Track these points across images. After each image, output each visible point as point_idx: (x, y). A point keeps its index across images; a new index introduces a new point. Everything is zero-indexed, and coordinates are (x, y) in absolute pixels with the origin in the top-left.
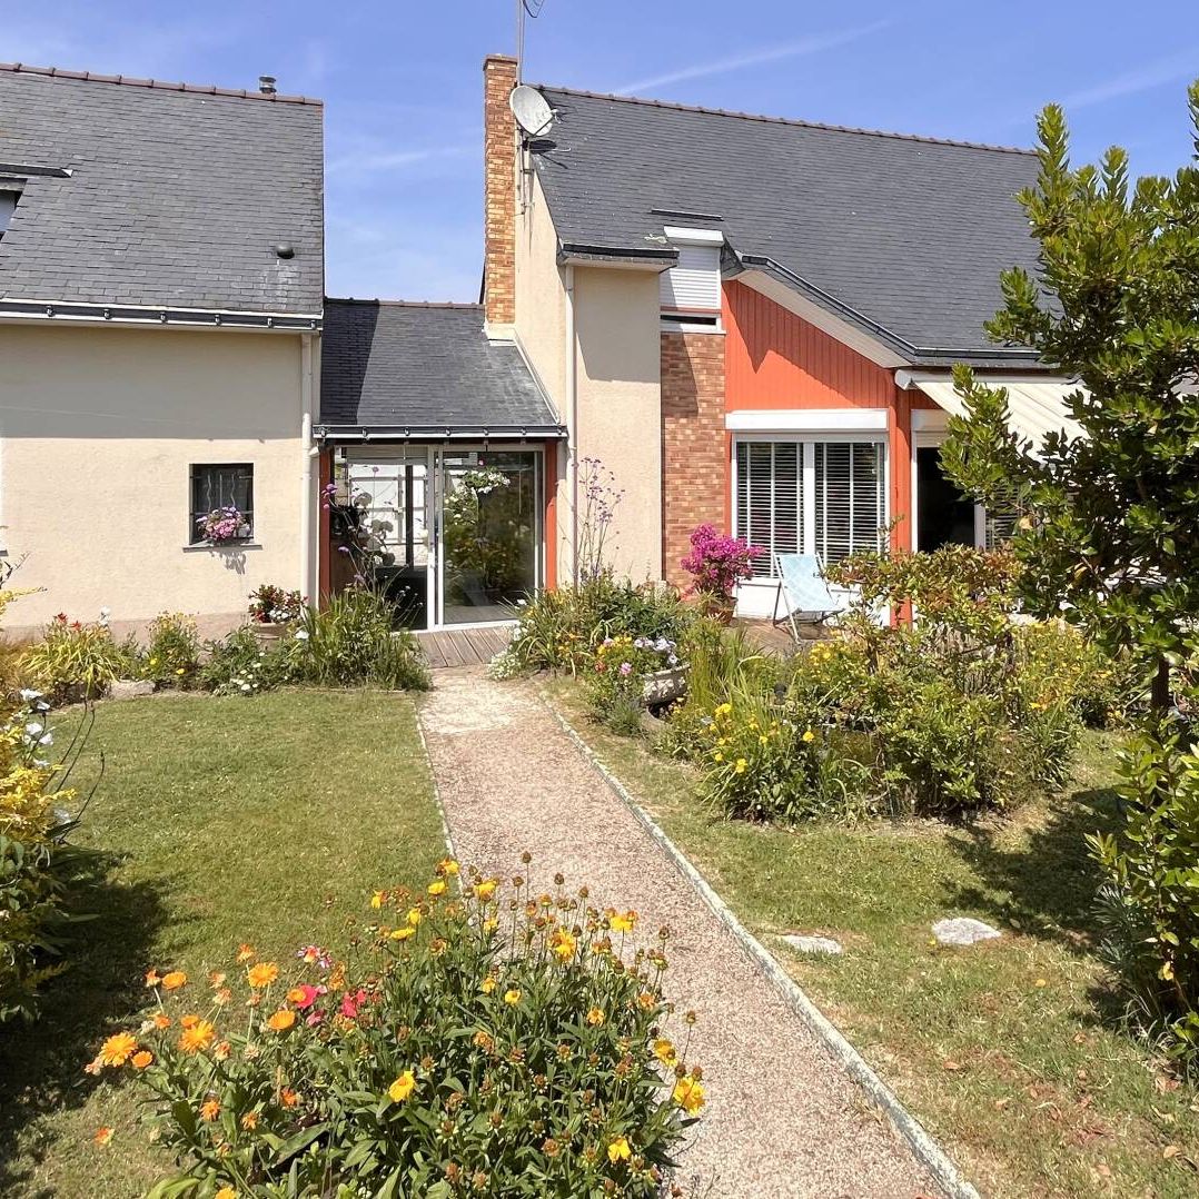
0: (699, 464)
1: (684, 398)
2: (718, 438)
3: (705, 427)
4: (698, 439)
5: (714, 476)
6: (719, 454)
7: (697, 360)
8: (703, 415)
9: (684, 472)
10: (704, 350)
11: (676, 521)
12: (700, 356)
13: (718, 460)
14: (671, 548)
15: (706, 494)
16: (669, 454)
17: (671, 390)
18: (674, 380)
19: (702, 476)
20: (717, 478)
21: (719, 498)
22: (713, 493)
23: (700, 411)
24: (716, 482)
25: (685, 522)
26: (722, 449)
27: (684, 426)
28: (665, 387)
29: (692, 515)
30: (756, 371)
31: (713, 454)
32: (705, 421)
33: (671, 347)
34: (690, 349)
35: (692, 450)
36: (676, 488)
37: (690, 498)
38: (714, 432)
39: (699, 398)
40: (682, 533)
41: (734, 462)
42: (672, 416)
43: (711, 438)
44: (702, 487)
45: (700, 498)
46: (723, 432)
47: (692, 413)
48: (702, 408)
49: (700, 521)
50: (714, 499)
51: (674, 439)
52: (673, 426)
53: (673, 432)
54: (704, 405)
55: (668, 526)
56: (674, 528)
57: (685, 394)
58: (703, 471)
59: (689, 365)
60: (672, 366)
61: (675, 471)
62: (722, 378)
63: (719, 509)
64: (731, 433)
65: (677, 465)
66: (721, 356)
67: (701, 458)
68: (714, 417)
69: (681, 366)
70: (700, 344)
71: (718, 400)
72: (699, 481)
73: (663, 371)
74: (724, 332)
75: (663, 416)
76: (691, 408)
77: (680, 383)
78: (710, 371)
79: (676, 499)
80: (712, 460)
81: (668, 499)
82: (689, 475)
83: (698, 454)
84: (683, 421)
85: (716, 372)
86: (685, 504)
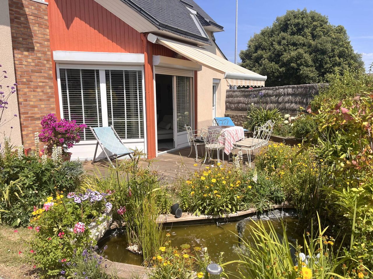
0: (37, 79)
1: (26, 39)
2: (48, 66)
3: (39, 58)
4: (37, 65)
5: (48, 87)
6: (50, 75)
7: (32, 17)
8: (38, 51)
9: (29, 84)
10: (36, 12)
11: (27, 113)
12: (33, 15)
13: (49, 78)
14: (25, 129)
15: (44, 97)
16: (18, 73)
17: (16, 34)
18: (18, 27)
19: (41, 87)
20: (50, 88)
21: (53, 100)
22: (48, 97)
23: (36, 48)
24: (49, 91)
25: (32, 114)
26: (51, 72)
27: (26, 56)
28: (14, 31)
29: (36, 109)
30: (68, 28)
31: (46, 75)
32: (39, 55)
33: (14, 6)
34: (27, 10)
35: (33, 71)
36: (25, 94)
37: (34, 100)
38: (45, 62)
39: (34, 41)
40: (31, 120)
41: (59, 80)
42: (19, 49)
43: (44, 65)
44: (41, 94)
45: (41, 100)
46: (51, 63)
47: (30, 49)
48: (37, 47)
49: (42, 113)
50: (49, 100)
51: (21, 64)
52: (20, 56)
53: (20, 59)
54: (38, 45)
55: (22, 116)
56: (26, 117)
57: (26, 37)
58: (41, 84)
59: (27, 19)
60: (16, 18)
61: (23, 83)
62: (48, 31)
63: (52, 106)
64: (55, 63)
65: (25, 80)
66: (46, 17)
67: (40, 77)
68: (44, 53)
69: (22, 19)
70: (33, 8)
71: (46, 43)
72: (39, 90)
73: (12, 21)
74: (47, 3)
75: (14, 49)
76: (30, 46)
77: (22, 29)
78: (40, 25)
79: (26, 100)
80: (46, 78)
81: (20, 100)
82: (32, 87)
83: (37, 74)
84: (26, 53)
85: (44, 26)
86: (32, 103)
